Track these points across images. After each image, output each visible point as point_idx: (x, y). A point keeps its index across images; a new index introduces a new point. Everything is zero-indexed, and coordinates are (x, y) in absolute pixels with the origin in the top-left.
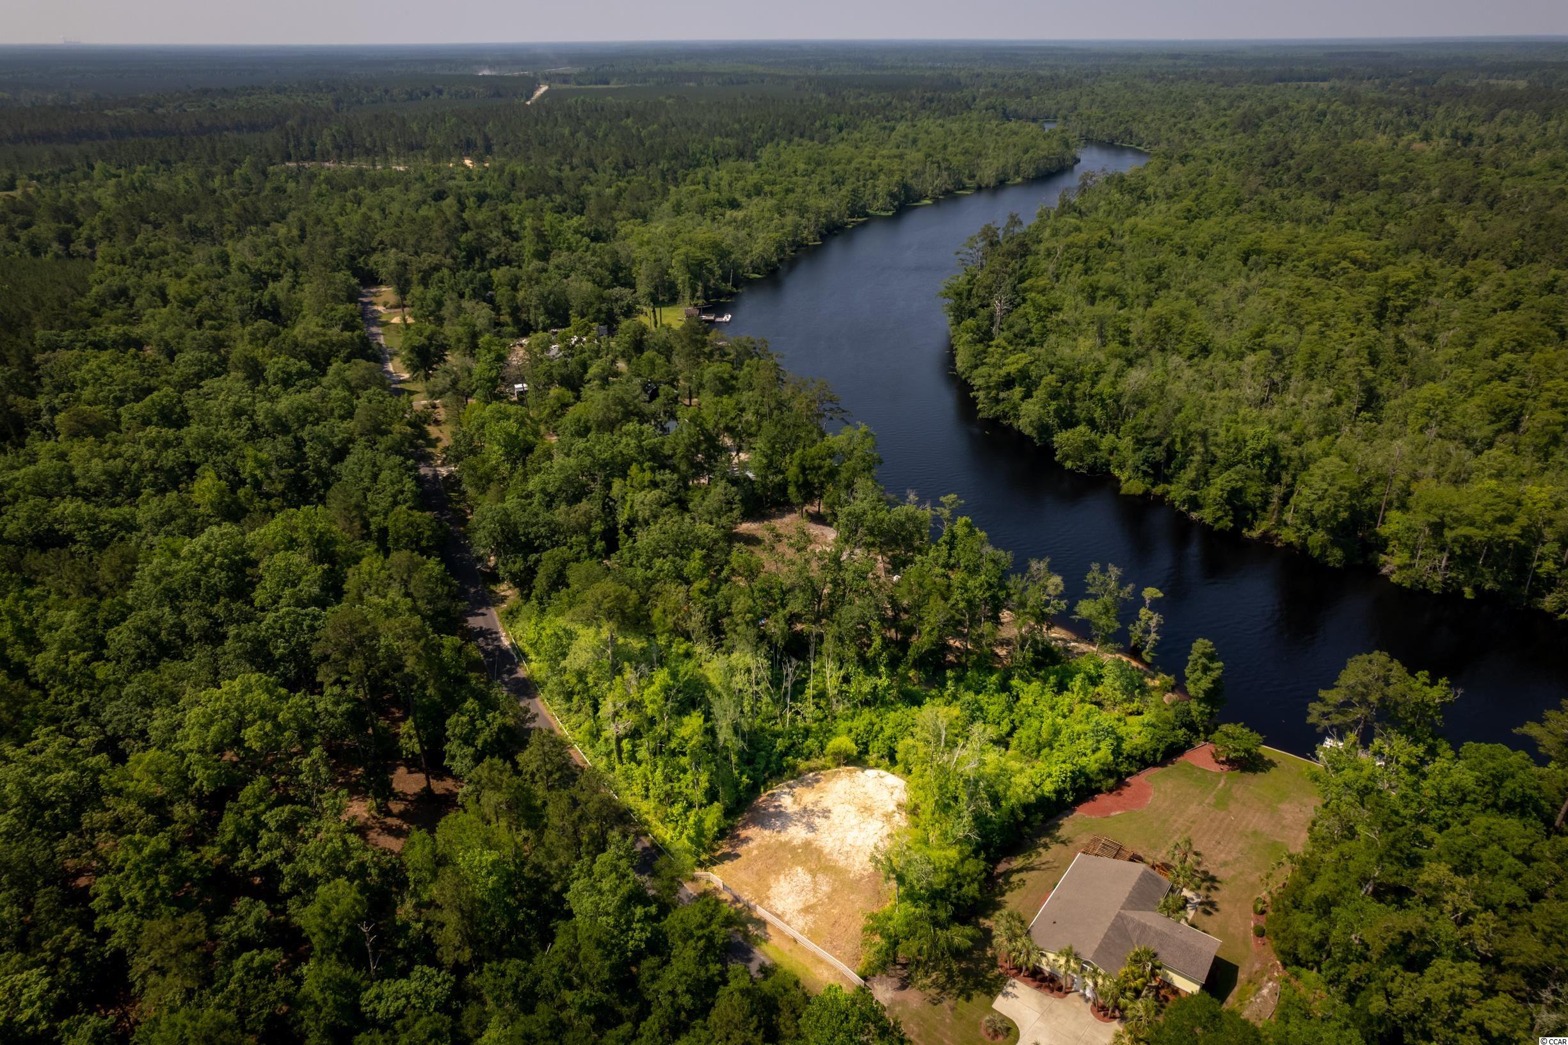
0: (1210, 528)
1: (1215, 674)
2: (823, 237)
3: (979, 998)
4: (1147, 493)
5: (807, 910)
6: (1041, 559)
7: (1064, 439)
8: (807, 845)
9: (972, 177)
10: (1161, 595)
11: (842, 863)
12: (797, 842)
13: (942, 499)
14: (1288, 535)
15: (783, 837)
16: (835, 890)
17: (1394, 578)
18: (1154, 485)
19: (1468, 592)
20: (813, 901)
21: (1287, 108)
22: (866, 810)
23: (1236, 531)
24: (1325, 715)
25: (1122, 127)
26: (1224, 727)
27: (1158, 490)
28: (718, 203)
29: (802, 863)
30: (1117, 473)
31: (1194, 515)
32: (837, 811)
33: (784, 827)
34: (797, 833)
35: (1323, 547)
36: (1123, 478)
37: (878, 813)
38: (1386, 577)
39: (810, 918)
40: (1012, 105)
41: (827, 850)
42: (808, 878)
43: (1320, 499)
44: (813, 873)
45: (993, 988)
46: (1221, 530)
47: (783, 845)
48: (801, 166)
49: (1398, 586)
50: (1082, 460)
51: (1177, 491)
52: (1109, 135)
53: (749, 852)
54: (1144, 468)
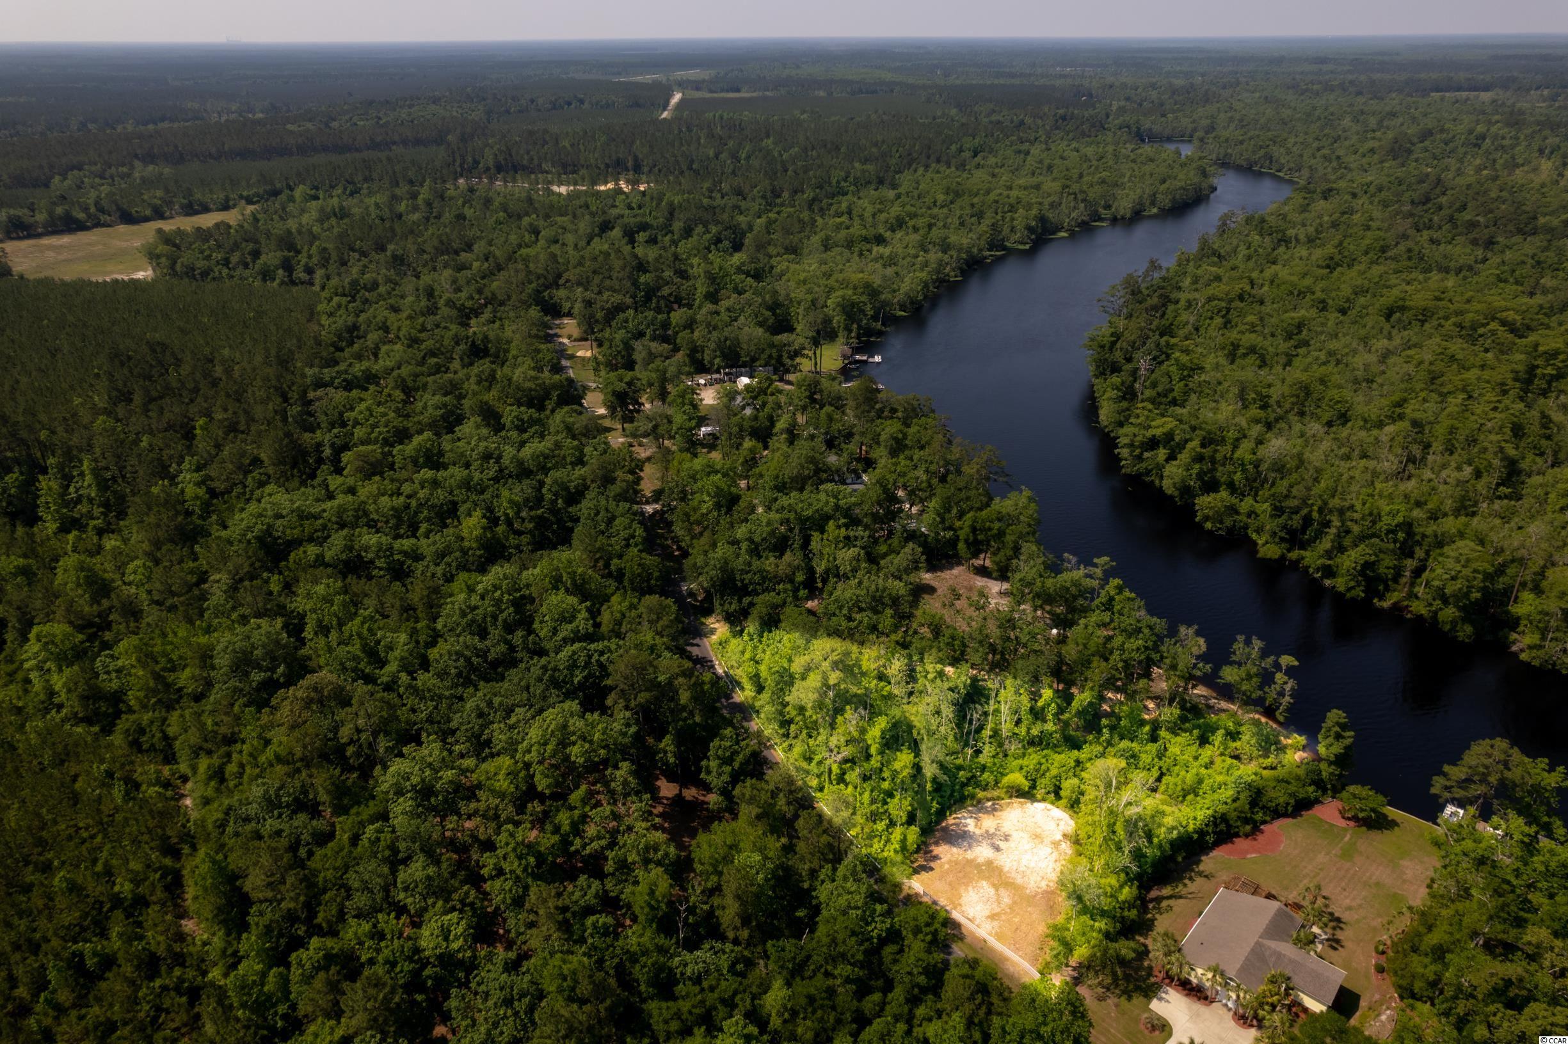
0: (1341, 595)
1: (1348, 741)
2: (963, 272)
3: (1138, 1000)
4: (1283, 557)
5: (993, 917)
6: (1189, 625)
7: (1206, 503)
8: (989, 863)
9: (1108, 207)
10: (1296, 663)
11: (1019, 881)
12: (980, 860)
13: (1096, 560)
14: (1419, 608)
15: (970, 855)
16: (1015, 903)
17: (1524, 656)
18: (1289, 551)
20: (997, 910)
21: (1442, 131)
22: (1037, 837)
23: (1368, 601)
24: (1447, 788)
25: (1262, 152)
26: (1352, 789)
27: (1294, 555)
28: (866, 239)
29: (987, 879)
30: (1254, 536)
31: (1327, 582)
32: (1015, 836)
33: (970, 846)
34: (982, 852)
35: (1454, 623)
36: (1260, 542)
37: (1047, 841)
38: (1515, 655)
39: (996, 923)
40: (1146, 124)
41: (1006, 869)
42: (992, 891)
43: (1453, 578)
44: (996, 887)
45: (1150, 991)
46: (1353, 599)
47: (970, 862)
48: (941, 197)
49: (1527, 665)
50: (1221, 522)
51: (1312, 558)
52: (1247, 160)
53: (941, 866)
54: (1283, 534)
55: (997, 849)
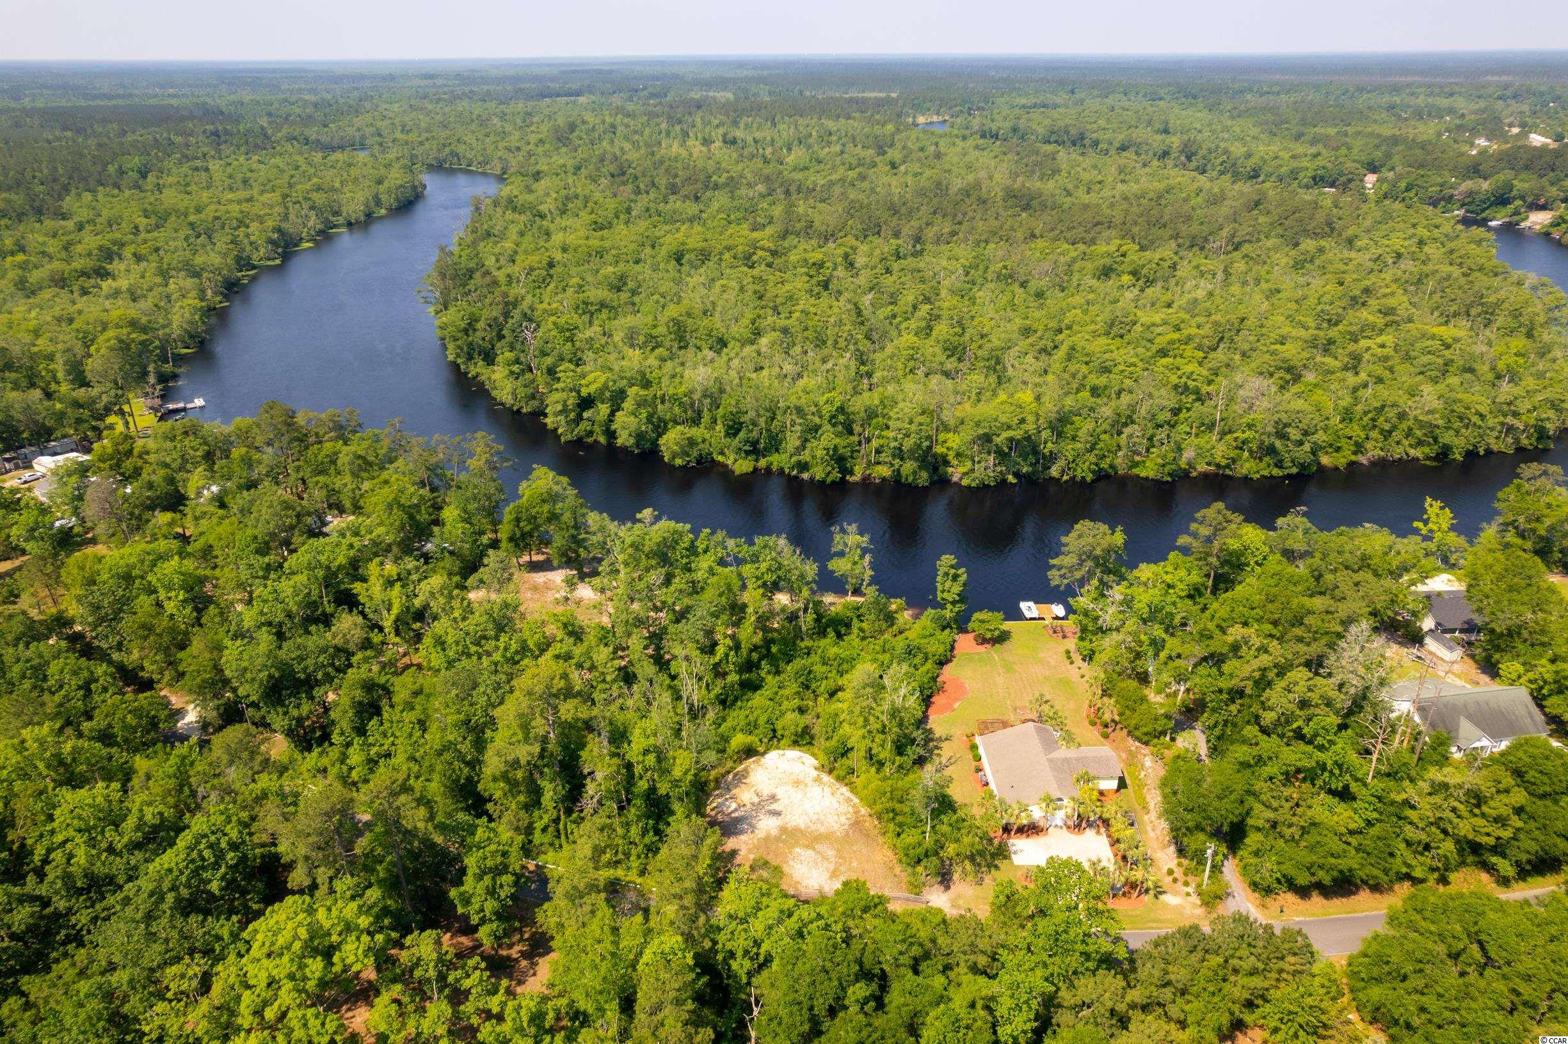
0: (822, 483)
1: (964, 577)
2: (226, 297)
3: (1003, 864)
4: (756, 469)
7: (671, 441)
8: (783, 830)
12: (774, 832)
13: (638, 516)
14: (884, 471)
15: (760, 834)
16: (838, 851)
17: (965, 482)
18: (757, 460)
19: (1011, 479)
20: (832, 867)
22: (797, 783)
23: (843, 479)
24: (1063, 576)
25: (447, 150)
26: (977, 616)
27: (763, 463)
29: (797, 844)
30: (720, 458)
31: (805, 476)
32: (780, 793)
33: (753, 827)
34: (766, 825)
35: (914, 473)
36: (729, 462)
37: (809, 781)
38: (957, 484)
41: (803, 827)
42: (810, 852)
43: (907, 435)
44: (811, 847)
45: (1002, 853)
46: (833, 482)
47: (767, 839)
49: (969, 487)
50: (688, 455)
51: (777, 460)
53: (745, 858)
54: (747, 448)
55: (777, 814)
